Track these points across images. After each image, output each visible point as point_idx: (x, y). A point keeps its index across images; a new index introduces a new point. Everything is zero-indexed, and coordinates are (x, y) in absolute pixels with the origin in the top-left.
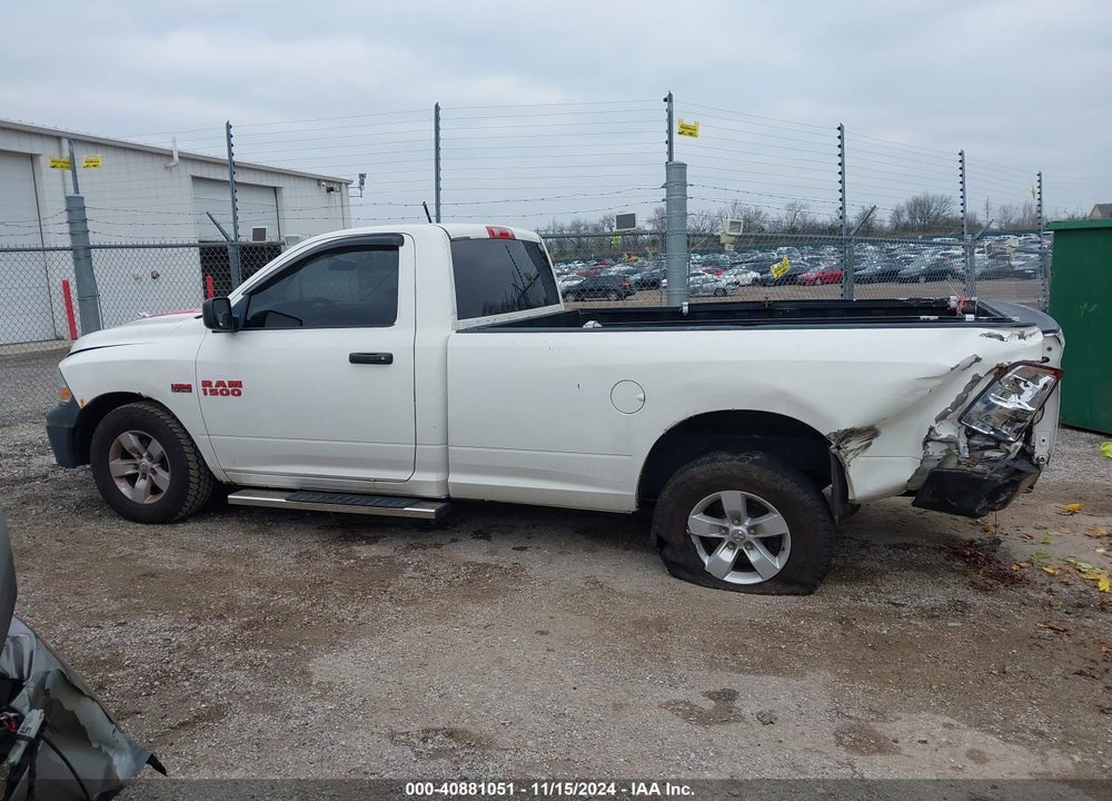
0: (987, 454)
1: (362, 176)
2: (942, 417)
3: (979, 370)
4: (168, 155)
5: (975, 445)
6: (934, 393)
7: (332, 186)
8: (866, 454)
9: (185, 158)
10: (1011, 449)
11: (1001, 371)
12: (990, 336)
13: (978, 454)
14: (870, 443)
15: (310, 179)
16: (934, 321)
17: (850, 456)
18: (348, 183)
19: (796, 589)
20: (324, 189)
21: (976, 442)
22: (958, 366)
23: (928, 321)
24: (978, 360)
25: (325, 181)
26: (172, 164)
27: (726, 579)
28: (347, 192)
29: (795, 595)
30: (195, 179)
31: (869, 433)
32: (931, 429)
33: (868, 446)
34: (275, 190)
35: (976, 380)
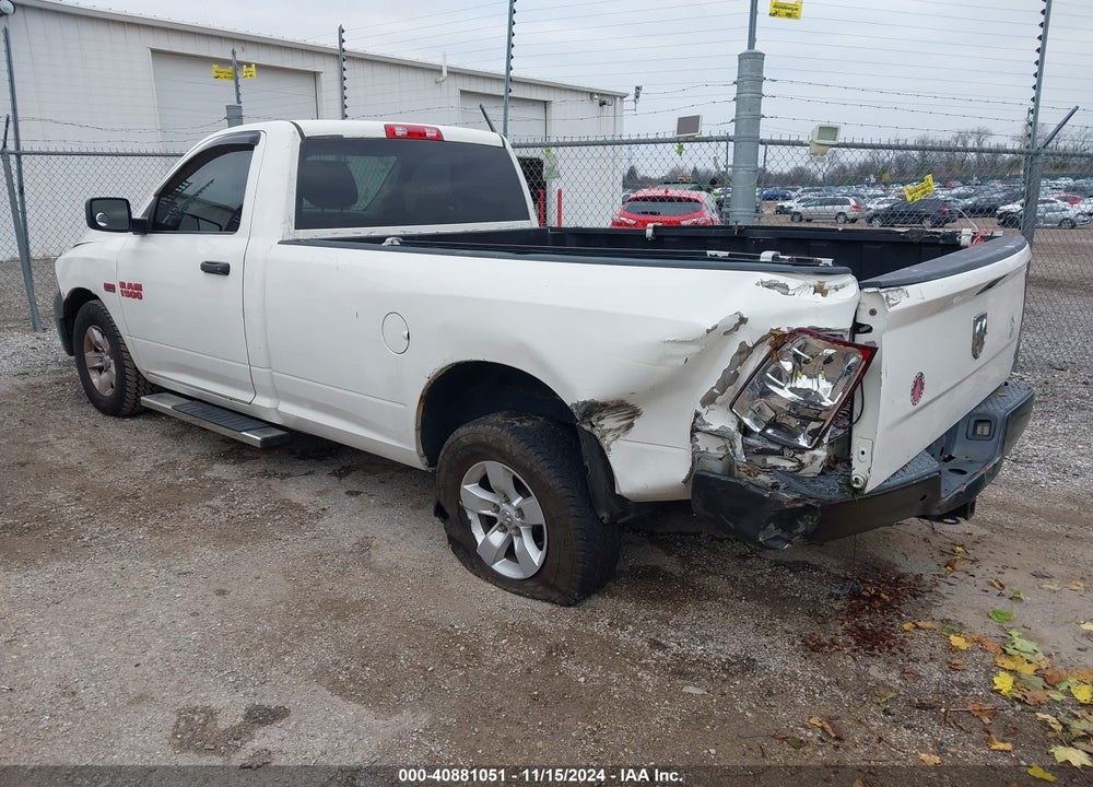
0: (771, 460)
1: (638, 88)
2: (709, 400)
3: (747, 336)
4: (436, 70)
5: (750, 446)
6: (692, 365)
7: (604, 99)
8: (628, 437)
9: (453, 73)
10: (806, 458)
11: (779, 341)
12: (770, 286)
13: (758, 460)
14: (631, 425)
15: (582, 92)
16: (723, 260)
17: (609, 437)
18: (622, 97)
19: (555, 595)
20: (597, 102)
21: (756, 442)
22: (715, 327)
23: (715, 259)
24: (743, 320)
25: (598, 94)
26: (442, 79)
27: (493, 567)
28: (621, 107)
29: (553, 602)
30: (463, 92)
31: (626, 410)
32: (697, 415)
33: (630, 426)
34: (545, 103)
35: (745, 352)
